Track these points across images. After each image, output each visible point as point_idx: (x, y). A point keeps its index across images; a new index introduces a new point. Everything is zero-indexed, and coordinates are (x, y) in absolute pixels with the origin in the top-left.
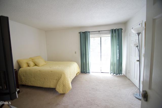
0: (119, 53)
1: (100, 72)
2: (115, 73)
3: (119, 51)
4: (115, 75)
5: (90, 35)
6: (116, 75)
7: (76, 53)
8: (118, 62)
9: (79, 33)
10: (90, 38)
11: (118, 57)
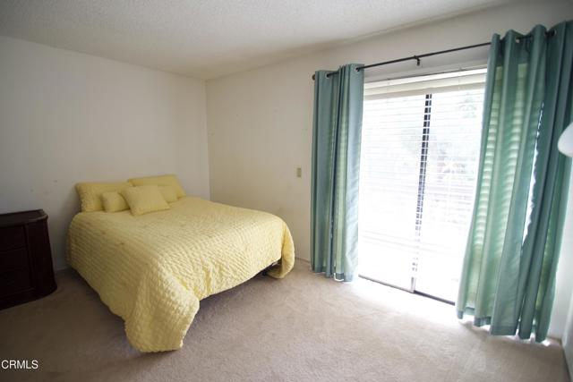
0: (534, 201)
1: (409, 288)
2: (488, 320)
3: (536, 186)
4: (487, 327)
5: (366, 86)
6: (497, 330)
7: (299, 176)
8: (522, 258)
9: (314, 77)
10: (365, 102)
11: (528, 221)
